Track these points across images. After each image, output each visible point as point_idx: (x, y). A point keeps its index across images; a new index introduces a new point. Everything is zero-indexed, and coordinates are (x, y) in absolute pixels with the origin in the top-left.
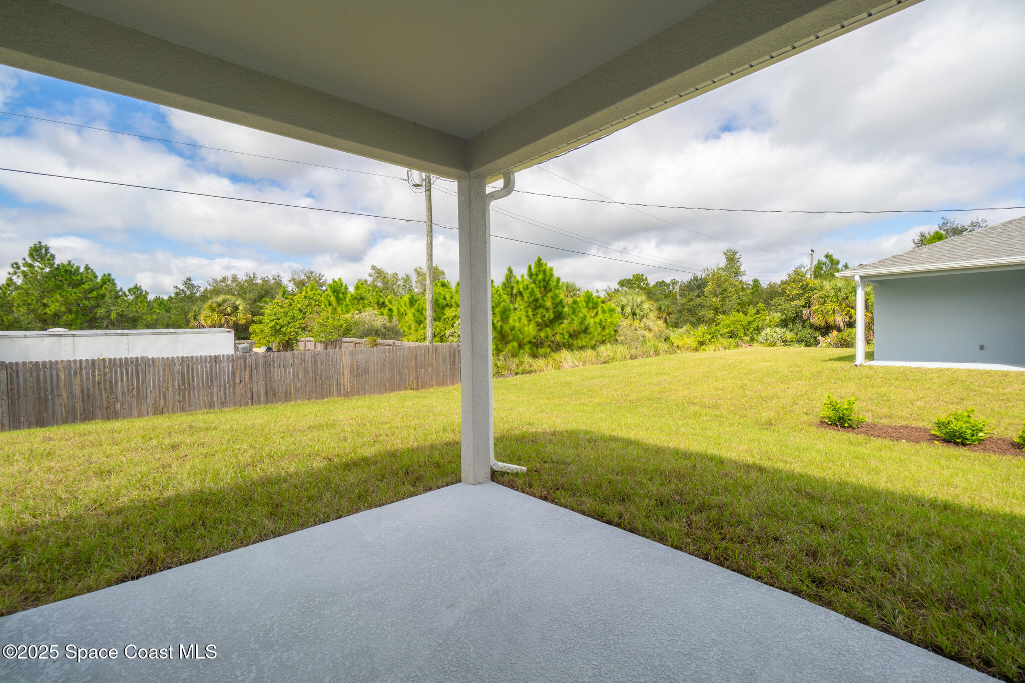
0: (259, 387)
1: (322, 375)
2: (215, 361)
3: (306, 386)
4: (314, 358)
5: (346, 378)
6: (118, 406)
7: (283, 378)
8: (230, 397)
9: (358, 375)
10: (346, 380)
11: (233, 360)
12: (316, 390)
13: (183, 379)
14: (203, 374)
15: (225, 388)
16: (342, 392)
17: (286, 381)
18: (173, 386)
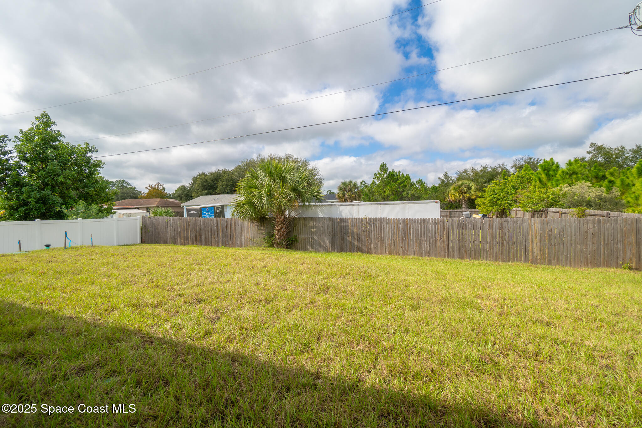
0: (454, 244)
1: (509, 240)
2: (424, 222)
3: (493, 249)
4: (502, 224)
5: (535, 245)
6: (372, 245)
7: (473, 238)
8: (433, 249)
9: (550, 244)
10: (535, 248)
11: (435, 222)
12: (503, 253)
13: (405, 233)
14: (416, 231)
15: (430, 242)
16: (530, 258)
17: (476, 242)
18: (399, 237)
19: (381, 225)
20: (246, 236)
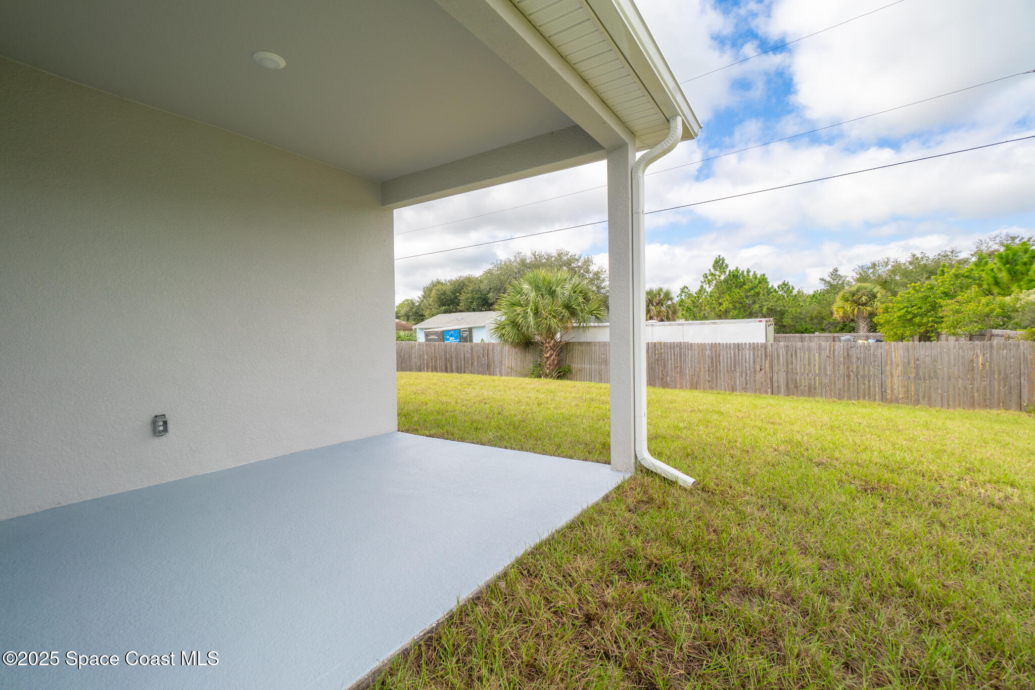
0: (781, 378)
1: (858, 372)
2: (738, 348)
3: (835, 384)
4: (848, 350)
5: (895, 379)
6: (669, 378)
7: (807, 372)
8: (750, 384)
9: (917, 377)
10: (896, 383)
11: (754, 348)
12: (849, 389)
13: (712, 362)
14: (727, 359)
15: (746, 374)
16: (889, 397)
17: (810, 375)
18: (704, 367)
19: (680, 352)
20: (506, 366)
